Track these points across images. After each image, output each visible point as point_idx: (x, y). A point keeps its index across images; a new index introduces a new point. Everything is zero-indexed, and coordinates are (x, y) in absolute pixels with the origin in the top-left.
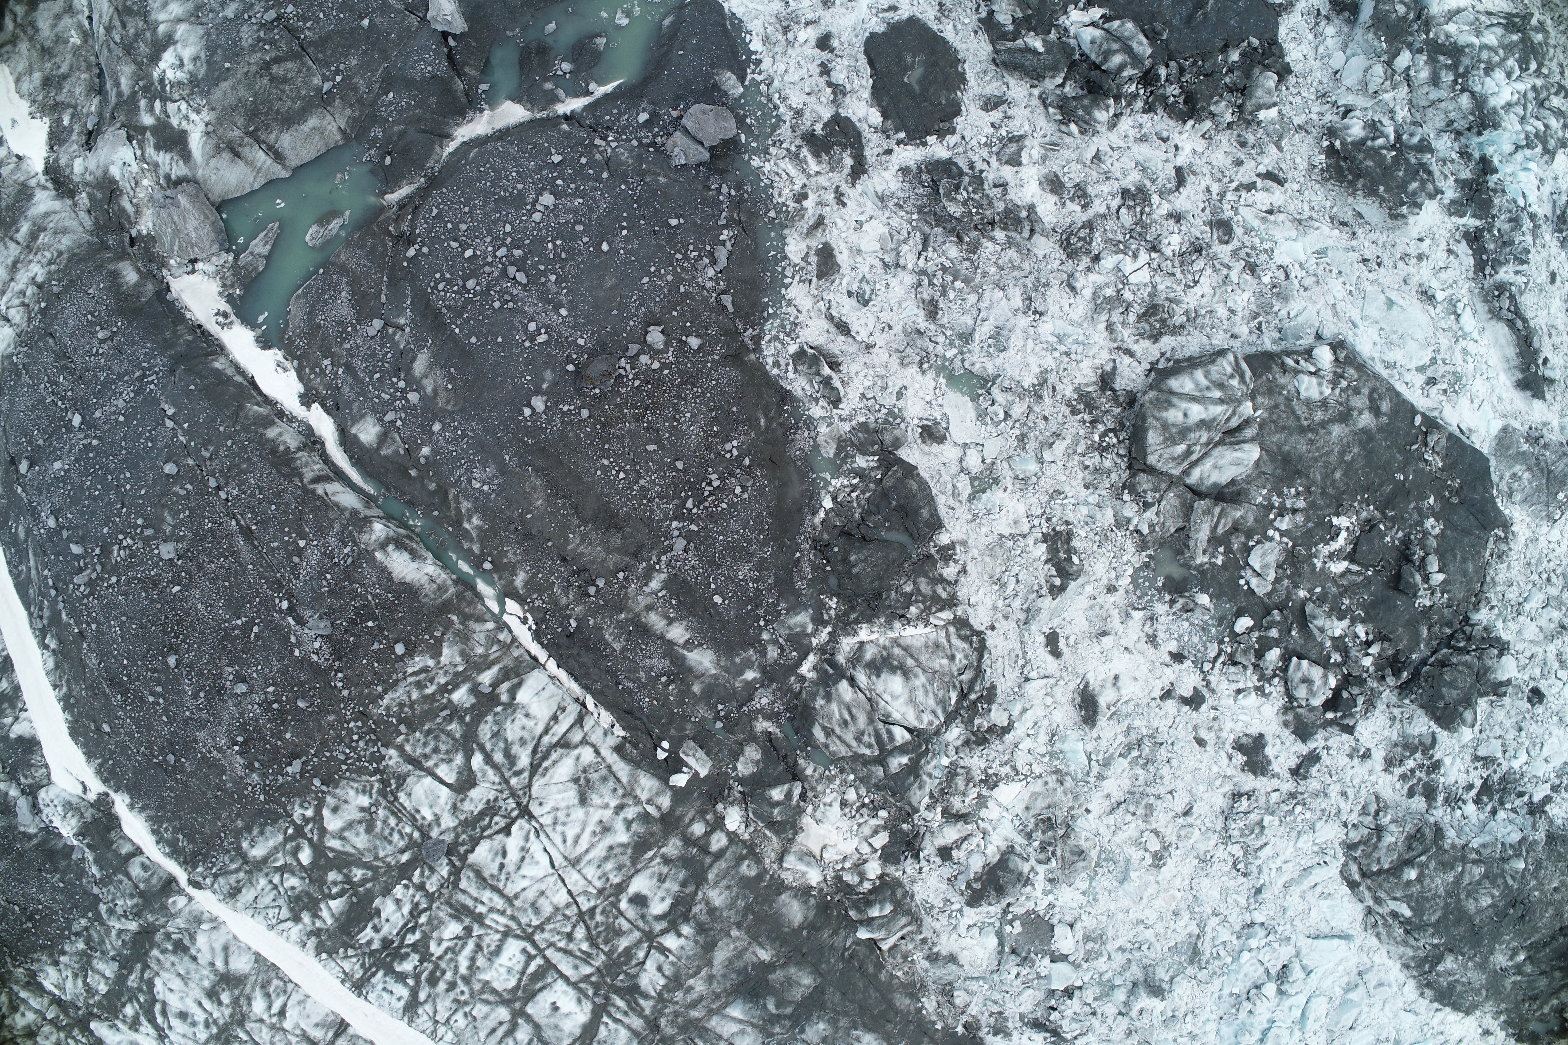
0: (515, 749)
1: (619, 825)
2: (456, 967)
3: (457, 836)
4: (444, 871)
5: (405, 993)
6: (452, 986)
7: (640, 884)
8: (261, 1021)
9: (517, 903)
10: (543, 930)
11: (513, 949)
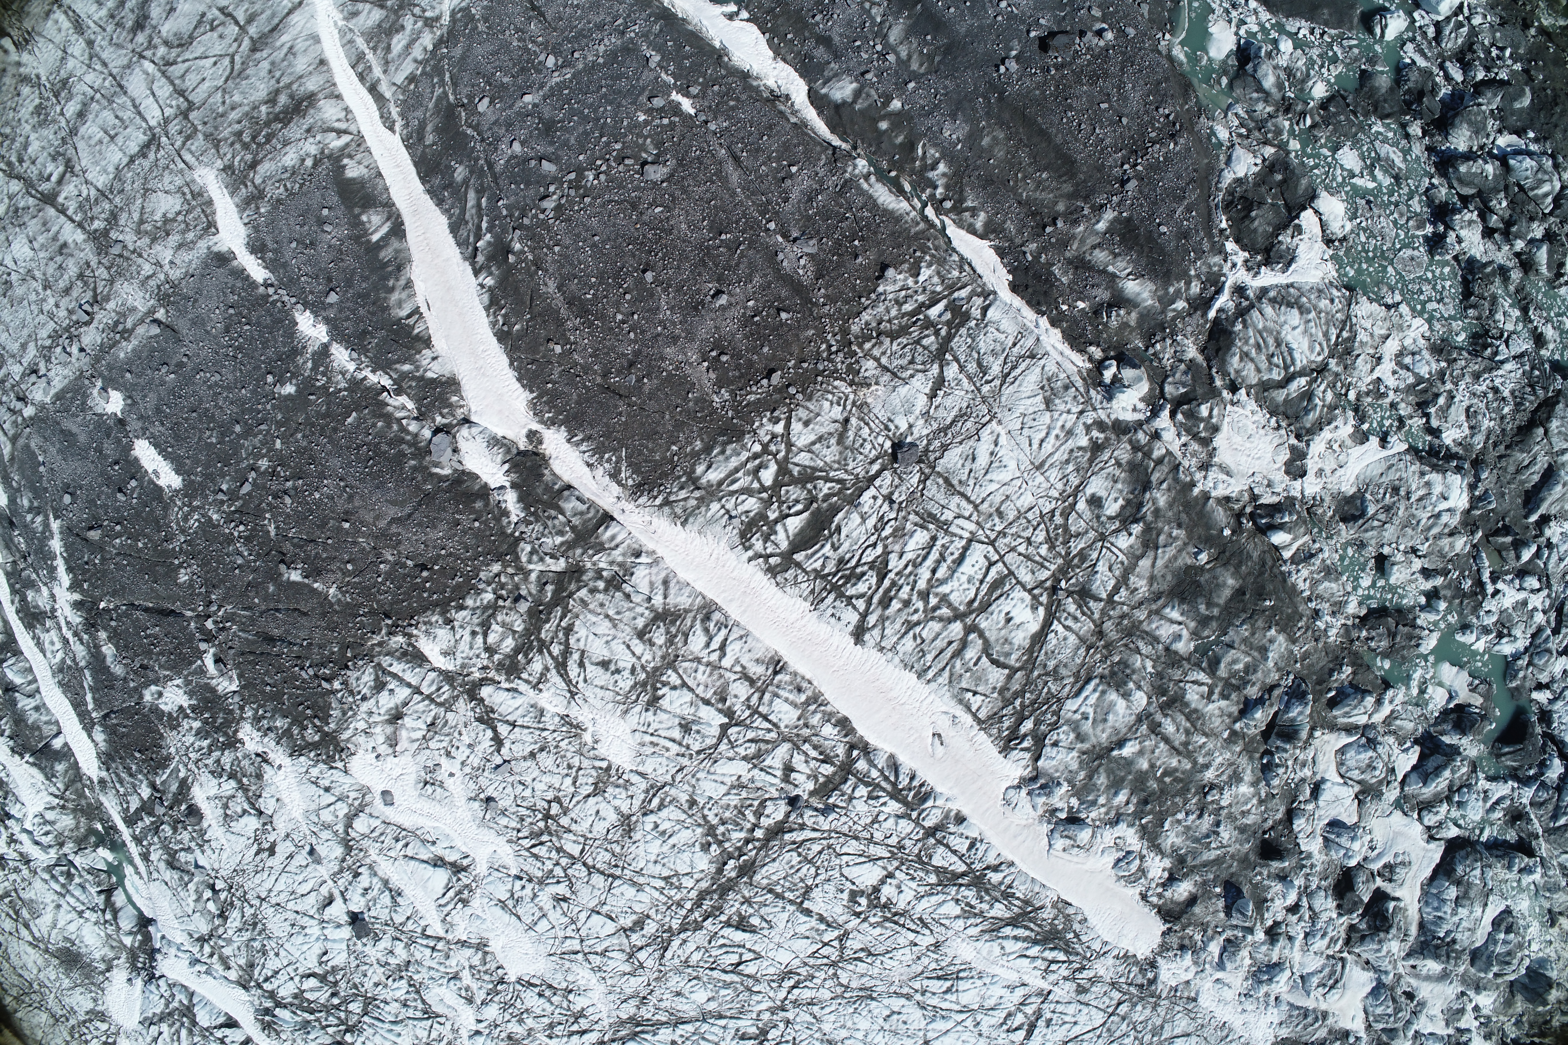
0: (988, 360)
1: (1080, 429)
2: (915, 582)
3: (929, 443)
4: (915, 480)
5: (854, 618)
6: (907, 603)
7: (1096, 486)
8: (698, 660)
9: (984, 507)
10: (1005, 535)
11: (977, 555)
